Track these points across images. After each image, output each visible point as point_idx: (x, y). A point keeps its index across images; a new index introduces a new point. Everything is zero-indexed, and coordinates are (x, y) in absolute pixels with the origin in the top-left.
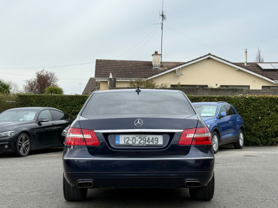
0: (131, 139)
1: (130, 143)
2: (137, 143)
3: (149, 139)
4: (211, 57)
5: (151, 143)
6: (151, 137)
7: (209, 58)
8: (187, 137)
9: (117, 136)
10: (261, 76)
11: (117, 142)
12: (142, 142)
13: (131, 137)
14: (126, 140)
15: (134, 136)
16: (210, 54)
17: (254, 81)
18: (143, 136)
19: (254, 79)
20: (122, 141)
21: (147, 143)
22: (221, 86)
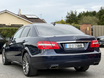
0: (71, 45)
1: (72, 47)
2: (74, 47)
3: (78, 45)
4: (7, 11)
5: (80, 47)
7: (6, 12)
8: (93, 44)
9: (65, 44)
10: (28, 21)
11: (66, 47)
12: (76, 46)
13: (71, 44)
14: (70, 46)
16: (6, 10)
17: (25, 23)
18: (76, 44)
19: (25, 22)
20: (68, 46)
21: (78, 47)
22: (11, 25)
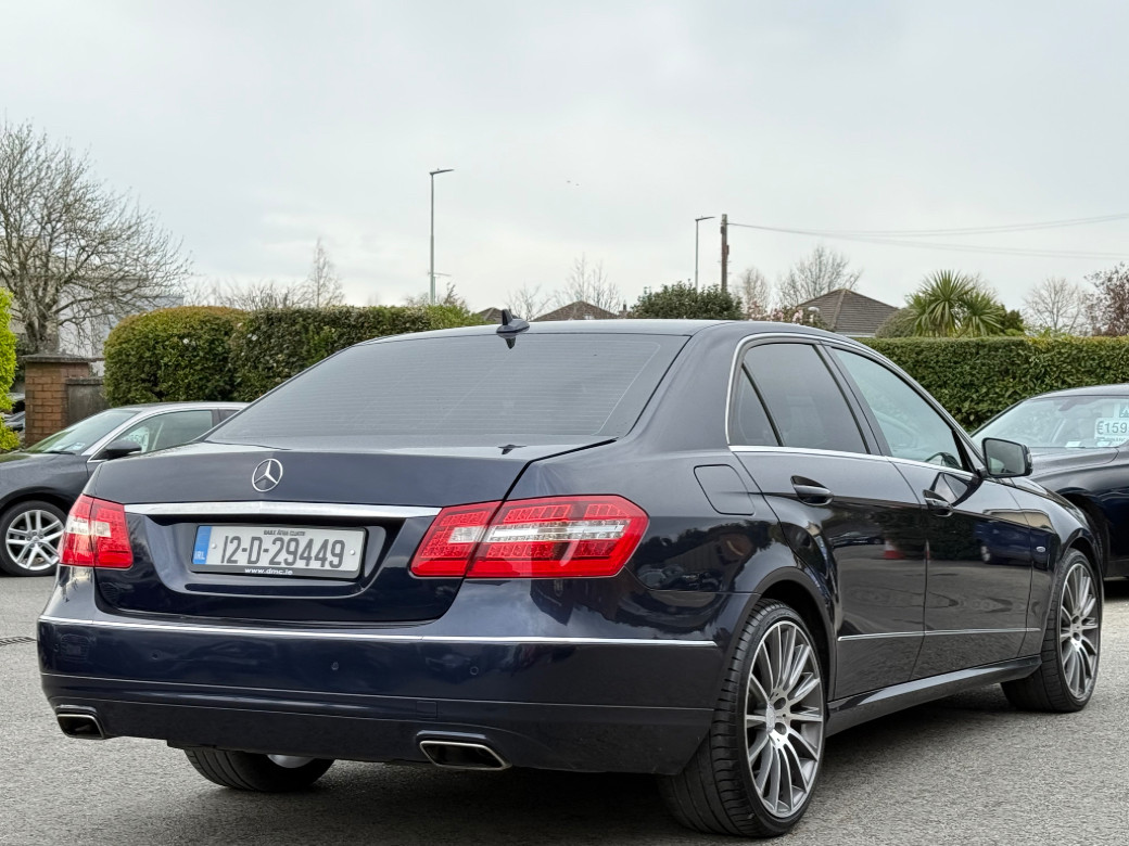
0: (246, 544)
1: (242, 560)
2: (264, 561)
3: (310, 544)
5: (315, 565)
6: (318, 536)
9: (203, 529)
11: (198, 555)
12: (282, 556)
13: (247, 533)
14: (231, 547)
15: (258, 531)
18: (289, 532)
20: (218, 549)
21: (300, 564)
